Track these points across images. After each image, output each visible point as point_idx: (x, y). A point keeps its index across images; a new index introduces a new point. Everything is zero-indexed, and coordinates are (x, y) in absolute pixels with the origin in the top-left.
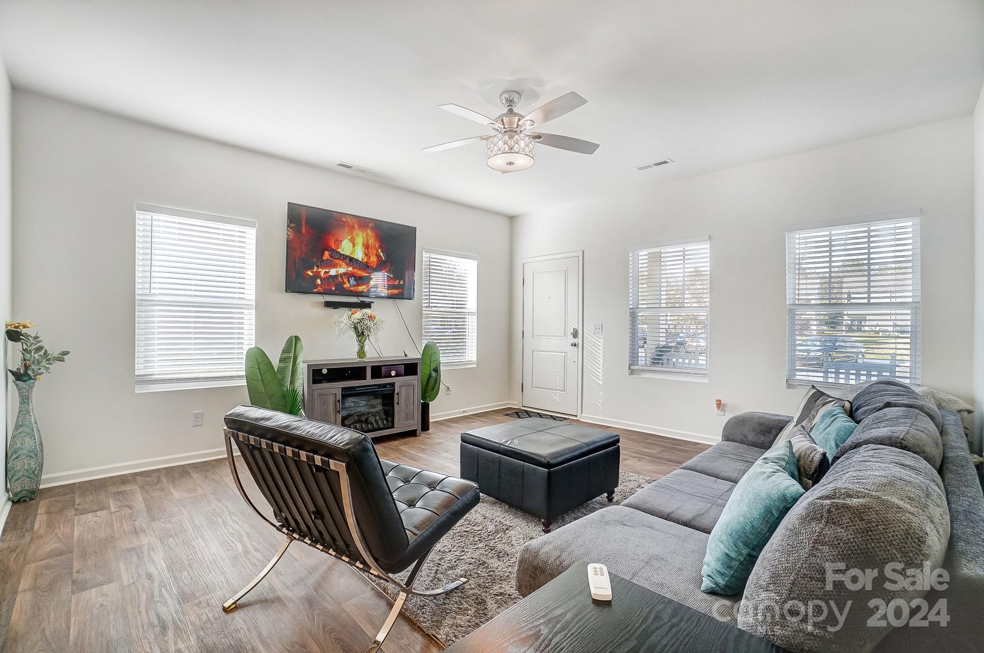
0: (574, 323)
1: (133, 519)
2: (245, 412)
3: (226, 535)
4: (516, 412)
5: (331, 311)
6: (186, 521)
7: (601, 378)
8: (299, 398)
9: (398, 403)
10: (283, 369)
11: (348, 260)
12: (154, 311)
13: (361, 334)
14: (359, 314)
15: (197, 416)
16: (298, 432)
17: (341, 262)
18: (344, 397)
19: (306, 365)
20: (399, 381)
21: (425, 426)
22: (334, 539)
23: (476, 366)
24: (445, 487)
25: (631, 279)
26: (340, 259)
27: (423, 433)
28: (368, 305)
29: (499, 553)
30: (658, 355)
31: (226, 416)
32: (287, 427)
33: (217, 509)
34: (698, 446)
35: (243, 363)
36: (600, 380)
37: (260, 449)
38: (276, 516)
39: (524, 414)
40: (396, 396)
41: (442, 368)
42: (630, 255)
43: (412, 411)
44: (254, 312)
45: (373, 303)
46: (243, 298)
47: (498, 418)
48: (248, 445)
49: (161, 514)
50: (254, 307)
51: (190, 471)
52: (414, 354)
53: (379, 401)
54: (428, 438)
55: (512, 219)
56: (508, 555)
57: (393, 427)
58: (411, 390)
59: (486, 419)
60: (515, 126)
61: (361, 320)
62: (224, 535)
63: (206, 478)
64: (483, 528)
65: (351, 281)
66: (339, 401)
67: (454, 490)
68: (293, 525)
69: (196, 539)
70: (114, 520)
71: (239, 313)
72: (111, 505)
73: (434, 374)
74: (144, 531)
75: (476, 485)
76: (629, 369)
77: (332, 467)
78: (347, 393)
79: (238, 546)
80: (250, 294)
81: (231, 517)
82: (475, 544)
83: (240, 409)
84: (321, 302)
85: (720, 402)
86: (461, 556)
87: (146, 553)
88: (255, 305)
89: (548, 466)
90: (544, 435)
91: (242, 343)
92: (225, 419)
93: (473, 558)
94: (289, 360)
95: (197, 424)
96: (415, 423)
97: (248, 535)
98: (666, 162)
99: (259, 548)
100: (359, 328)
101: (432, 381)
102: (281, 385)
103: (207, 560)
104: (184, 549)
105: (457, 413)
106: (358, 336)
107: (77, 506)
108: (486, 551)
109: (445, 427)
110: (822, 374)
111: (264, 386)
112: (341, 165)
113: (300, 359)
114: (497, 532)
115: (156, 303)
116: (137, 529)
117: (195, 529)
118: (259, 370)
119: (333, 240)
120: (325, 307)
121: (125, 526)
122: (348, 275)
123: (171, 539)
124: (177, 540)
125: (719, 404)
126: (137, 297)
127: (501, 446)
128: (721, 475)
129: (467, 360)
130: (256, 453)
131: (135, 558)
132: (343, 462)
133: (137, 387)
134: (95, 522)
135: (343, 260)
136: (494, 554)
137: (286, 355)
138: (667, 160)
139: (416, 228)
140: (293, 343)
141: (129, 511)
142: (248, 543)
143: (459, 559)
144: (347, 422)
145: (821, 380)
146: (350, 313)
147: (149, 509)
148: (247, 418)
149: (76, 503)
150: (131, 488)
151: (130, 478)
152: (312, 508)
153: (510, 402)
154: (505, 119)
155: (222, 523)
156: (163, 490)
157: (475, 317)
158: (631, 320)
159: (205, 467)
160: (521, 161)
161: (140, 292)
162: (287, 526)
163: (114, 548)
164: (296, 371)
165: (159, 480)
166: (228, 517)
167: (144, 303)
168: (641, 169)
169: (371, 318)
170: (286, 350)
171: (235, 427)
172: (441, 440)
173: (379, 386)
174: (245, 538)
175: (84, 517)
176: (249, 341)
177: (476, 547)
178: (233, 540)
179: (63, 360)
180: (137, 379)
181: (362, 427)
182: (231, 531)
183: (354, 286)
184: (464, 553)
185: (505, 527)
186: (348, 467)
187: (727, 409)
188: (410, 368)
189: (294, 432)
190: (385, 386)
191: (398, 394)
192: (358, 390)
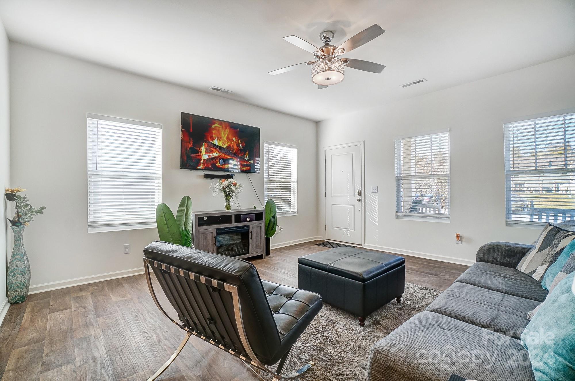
0: (359, 187)
1: (85, 316)
2: (159, 246)
3: (145, 327)
4: (322, 243)
5: (208, 181)
6: (120, 317)
7: (377, 221)
8: (190, 235)
9: (251, 238)
10: (180, 217)
11: (218, 149)
12: (99, 181)
13: (228, 194)
14: (226, 182)
15: (126, 247)
16: (199, 262)
17: (214, 150)
18: (218, 234)
19: (194, 214)
20: (251, 224)
21: (268, 252)
22: (223, 338)
23: (297, 215)
24: (298, 298)
25: (396, 158)
26: (214, 148)
27: (267, 257)
28: (231, 177)
29: (332, 341)
30: (414, 206)
31: (145, 249)
32: (190, 257)
33: (139, 309)
34: (444, 264)
35: (155, 214)
36: (376, 222)
37: (169, 274)
38: (180, 319)
39: (327, 244)
40: (250, 234)
41: (277, 216)
42: (395, 143)
43: (260, 243)
44: (161, 181)
45: (235, 175)
46: (155, 173)
47: (312, 246)
48: (161, 270)
49: (103, 312)
50: (161, 179)
51: (123, 282)
52: (260, 207)
53: (239, 237)
54: (271, 260)
55: (317, 123)
56: (339, 343)
57: (248, 253)
58: (259, 230)
59: (304, 247)
60: (331, 54)
61: (228, 186)
62: (145, 328)
63: (132, 287)
64: (318, 322)
65: (221, 162)
66: (215, 237)
67: (305, 300)
68: (192, 325)
69: (126, 331)
70: (73, 316)
71: (152, 182)
72: (72, 306)
73: (273, 220)
74: (92, 325)
75: (319, 296)
76: (396, 215)
77: (226, 289)
78: (220, 232)
79: (153, 336)
80: (159, 170)
81: (148, 314)
82: (315, 335)
83: (154, 244)
84: (202, 175)
85: (459, 235)
86: (306, 344)
87: (92, 341)
88: (161, 177)
89: (363, 280)
90: (355, 259)
91: (154, 201)
92: (144, 251)
93: (315, 346)
94: (184, 211)
95: (127, 252)
96: (262, 251)
97: (160, 328)
98: (422, 81)
99: (168, 337)
100: (227, 190)
101: (272, 224)
102: (179, 228)
103: (133, 346)
104: (118, 338)
105: (287, 244)
106: (226, 196)
107: (51, 306)
108: (323, 340)
109: (279, 253)
110: (529, 216)
111: (168, 228)
112: (214, 89)
113: (190, 211)
114: (328, 325)
115: (100, 176)
116: (87, 323)
117: (125, 324)
118: (165, 218)
119: (210, 136)
120: (205, 178)
121: (80, 321)
122: (219, 158)
123: (110, 331)
124: (113, 332)
125: (458, 237)
126: (89, 173)
127: (328, 267)
128: (490, 287)
129: (291, 211)
130: (167, 275)
131: (85, 345)
132: (235, 285)
133: (89, 229)
134: (61, 318)
135: (215, 149)
136: (330, 342)
137: (182, 208)
138: (423, 80)
139: (260, 129)
140: (186, 200)
141: (83, 310)
142: (160, 334)
143: (306, 346)
144: (220, 250)
145: (528, 220)
146: (221, 181)
147: (96, 308)
148: (160, 250)
149: (50, 305)
150: (85, 294)
151: (85, 287)
152: (207, 316)
153: (318, 236)
154: (325, 49)
155: (143, 319)
156: (105, 295)
157: (296, 184)
158: (396, 184)
159: (132, 280)
160: (335, 77)
161: (90, 170)
162: (188, 326)
163: (72, 337)
164: (188, 219)
165: (103, 289)
166: (147, 314)
167: (93, 176)
168: (404, 86)
169: (234, 184)
170: (182, 205)
171: (151, 256)
172: (279, 261)
173: (240, 227)
174: (158, 330)
175: (54, 314)
176: (159, 200)
177: (315, 337)
178: (151, 331)
179: (41, 213)
180: (89, 224)
181: (229, 253)
182: (149, 324)
183: (222, 165)
184: (308, 342)
185: (333, 322)
186: (239, 289)
187: (464, 240)
188: (259, 216)
189: (195, 261)
190: (243, 227)
191: (251, 232)
192: (227, 230)
